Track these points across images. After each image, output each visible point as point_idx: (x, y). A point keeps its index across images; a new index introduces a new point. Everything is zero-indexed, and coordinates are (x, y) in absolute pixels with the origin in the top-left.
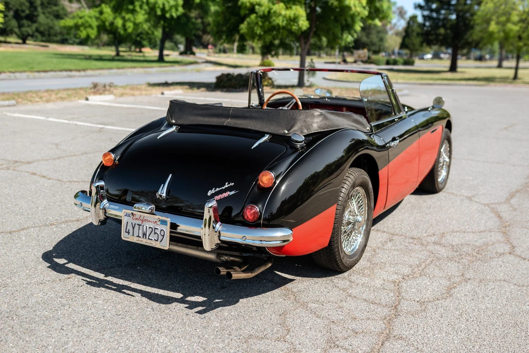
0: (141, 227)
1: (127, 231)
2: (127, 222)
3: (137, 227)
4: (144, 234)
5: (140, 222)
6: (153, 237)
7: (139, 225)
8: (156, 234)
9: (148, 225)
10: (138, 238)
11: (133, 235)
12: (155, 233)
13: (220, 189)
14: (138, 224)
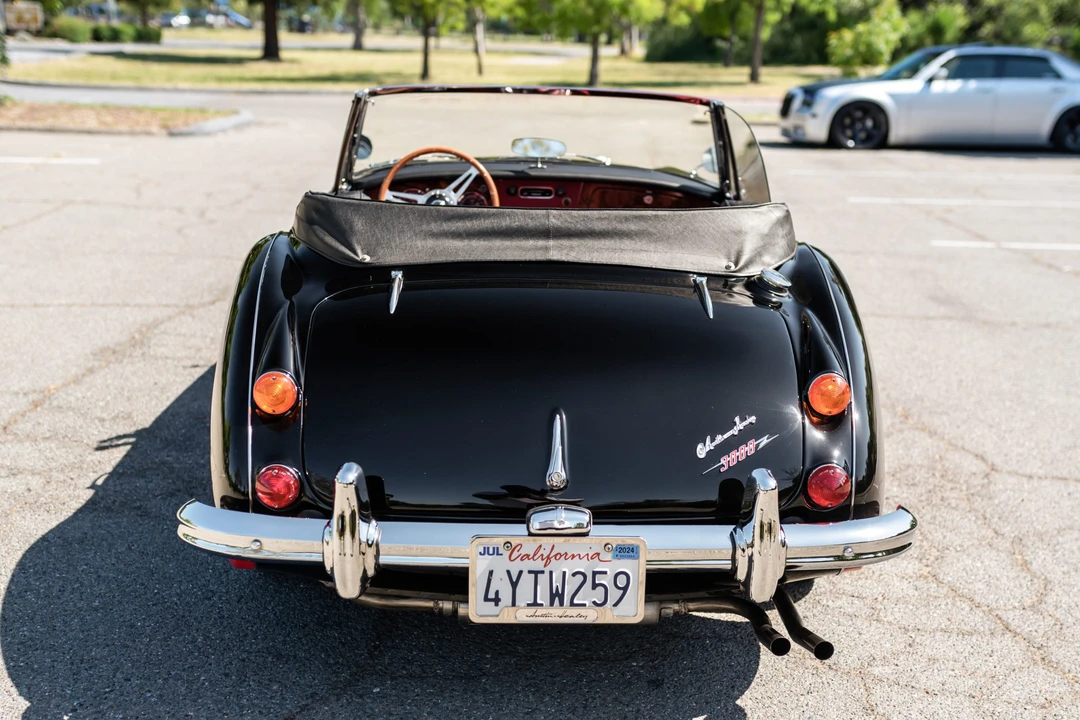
0: (543, 579)
1: (491, 595)
2: (491, 573)
3: (527, 581)
4: (556, 596)
5: (538, 565)
6: (587, 596)
7: (536, 573)
8: (601, 590)
9: (568, 567)
10: (531, 611)
11: (514, 604)
12: (595, 586)
13: (726, 436)
14: (530, 572)
